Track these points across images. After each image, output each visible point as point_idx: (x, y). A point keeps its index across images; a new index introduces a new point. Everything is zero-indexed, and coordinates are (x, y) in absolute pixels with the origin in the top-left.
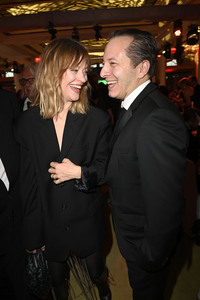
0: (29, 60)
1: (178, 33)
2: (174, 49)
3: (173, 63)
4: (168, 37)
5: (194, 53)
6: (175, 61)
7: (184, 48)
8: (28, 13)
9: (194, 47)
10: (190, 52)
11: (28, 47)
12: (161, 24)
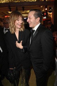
0: (3, 17)
1: (46, 9)
2: (45, 14)
3: (45, 18)
4: (43, 10)
5: (51, 15)
6: (46, 17)
7: (48, 13)
8: (2, 3)
9: (51, 13)
10: (50, 14)
11: (3, 13)
12: (41, 7)
